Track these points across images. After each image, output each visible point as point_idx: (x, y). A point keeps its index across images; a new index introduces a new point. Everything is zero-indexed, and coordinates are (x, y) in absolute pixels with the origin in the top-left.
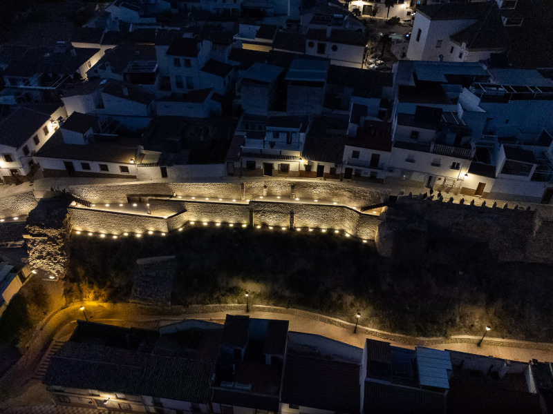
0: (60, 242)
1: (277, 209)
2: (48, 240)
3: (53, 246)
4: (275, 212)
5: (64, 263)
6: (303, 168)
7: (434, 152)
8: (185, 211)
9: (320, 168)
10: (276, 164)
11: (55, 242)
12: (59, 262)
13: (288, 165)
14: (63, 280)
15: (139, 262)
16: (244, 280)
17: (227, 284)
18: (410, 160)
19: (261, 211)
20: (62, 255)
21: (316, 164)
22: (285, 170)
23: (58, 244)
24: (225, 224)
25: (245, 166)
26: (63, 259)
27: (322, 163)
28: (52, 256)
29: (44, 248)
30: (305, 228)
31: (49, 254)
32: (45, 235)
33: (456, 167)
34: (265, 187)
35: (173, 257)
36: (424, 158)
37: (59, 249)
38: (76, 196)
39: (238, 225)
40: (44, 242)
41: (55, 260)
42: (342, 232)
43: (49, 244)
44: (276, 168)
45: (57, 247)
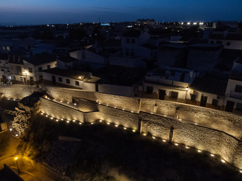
0: (29, 116)
2: (25, 113)
3: (26, 117)
5: (26, 129)
6: (189, 97)
8: (98, 111)
9: (204, 99)
10: (168, 91)
11: (27, 115)
12: (24, 127)
13: (177, 93)
14: (22, 138)
15: (60, 138)
16: (120, 173)
17: (107, 172)
20: (27, 123)
21: (200, 94)
22: (174, 96)
23: (28, 117)
24: (121, 126)
26: (27, 126)
27: (205, 95)
28: (23, 123)
29: (21, 117)
30: (182, 145)
31: (22, 121)
32: (24, 110)
34: (156, 105)
35: (80, 140)
37: (28, 120)
38: (48, 93)
39: (130, 129)
40: (22, 114)
41: (23, 125)
42: (218, 157)
43: (24, 116)
44: (168, 94)
45: (27, 118)
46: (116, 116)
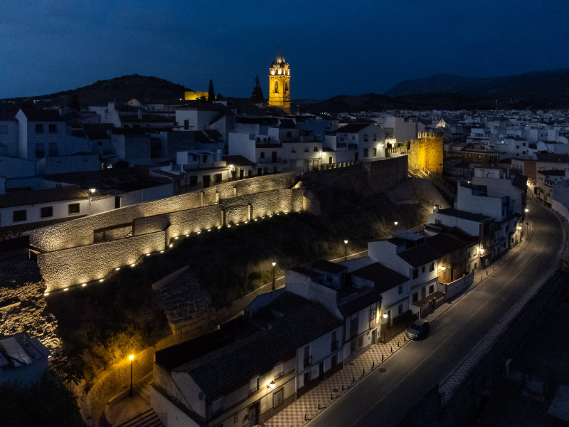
0: (42, 303)
1: (239, 202)
2: (21, 306)
3: (32, 312)
4: (238, 206)
5: (55, 331)
6: (231, 176)
7: (304, 142)
8: (169, 224)
9: (242, 172)
10: (212, 175)
11: (34, 306)
12: (46, 334)
13: (221, 175)
15: (154, 286)
18: (294, 152)
19: (229, 207)
20: (49, 320)
21: (239, 168)
22: (219, 179)
23: (38, 308)
24: (204, 231)
25: (189, 183)
26: (53, 325)
27: (243, 168)
28: (34, 329)
29: (17, 320)
30: (259, 218)
32: (16, 300)
33: (316, 150)
34: (217, 192)
36: (299, 147)
37: (42, 315)
39: (214, 228)
40: (15, 311)
41: (40, 331)
42: (281, 213)
43: (25, 311)
44: (212, 179)
45: (39, 311)
46: (195, 219)
